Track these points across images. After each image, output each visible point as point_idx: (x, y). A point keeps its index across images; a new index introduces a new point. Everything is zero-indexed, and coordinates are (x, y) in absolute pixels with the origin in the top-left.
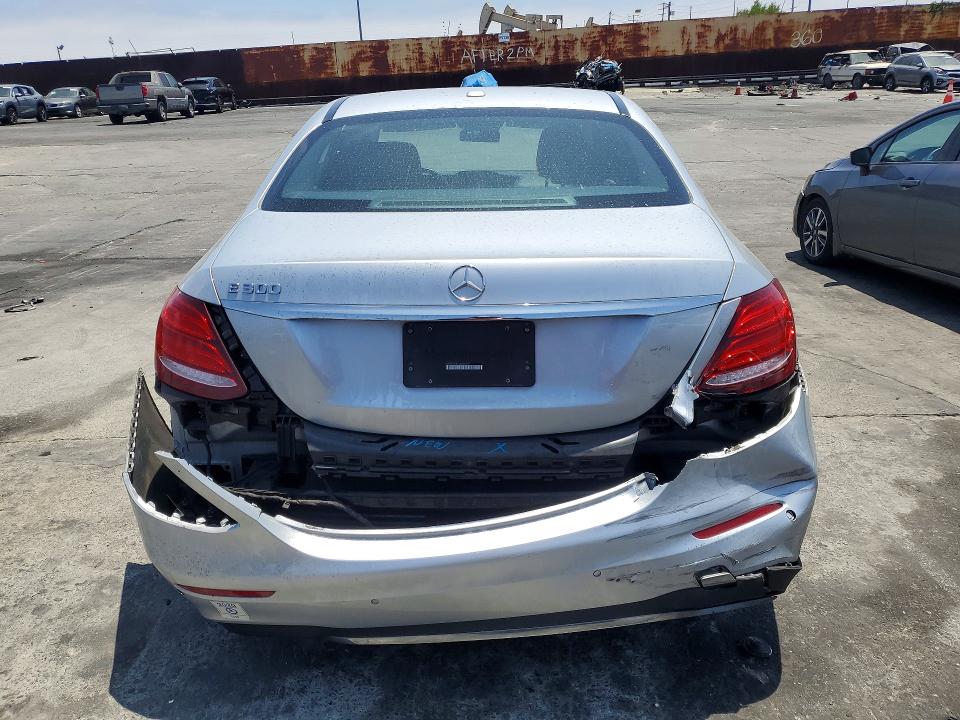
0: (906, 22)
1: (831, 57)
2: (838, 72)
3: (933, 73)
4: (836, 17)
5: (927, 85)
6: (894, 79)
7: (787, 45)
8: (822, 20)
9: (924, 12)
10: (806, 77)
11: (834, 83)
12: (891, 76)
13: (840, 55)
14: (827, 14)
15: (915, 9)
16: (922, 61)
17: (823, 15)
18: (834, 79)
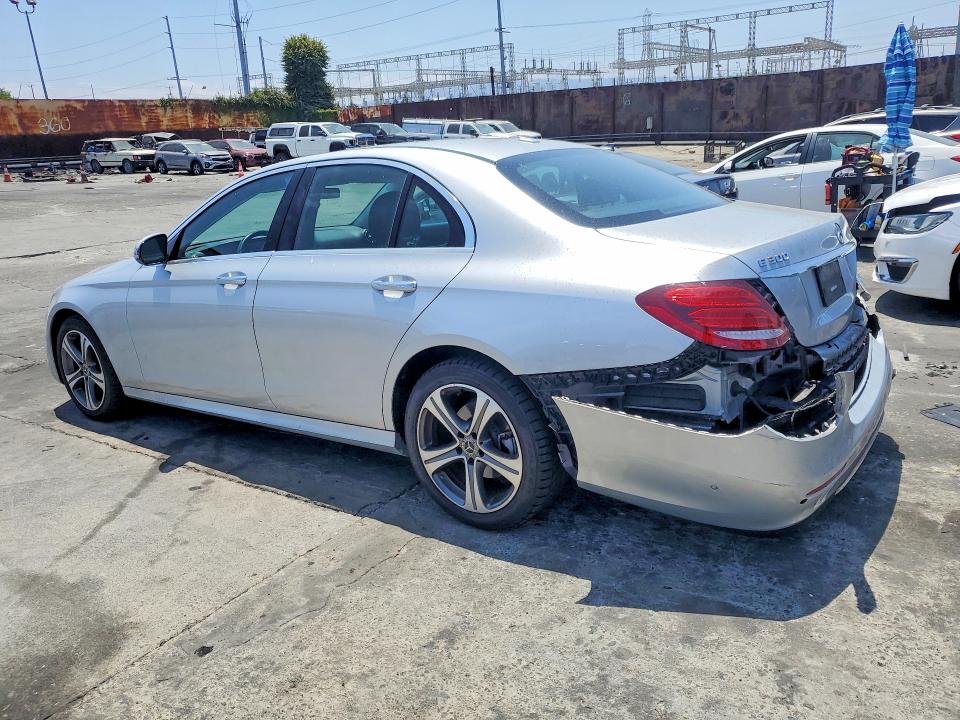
0: (144, 114)
1: (92, 144)
2: (103, 158)
3: (200, 159)
4: (79, 106)
5: (197, 169)
6: (164, 164)
7: (36, 132)
8: (65, 109)
9: (156, 106)
10: (67, 163)
11: (103, 168)
12: (160, 161)
13: (102, 142)
14: (68, 103)
15: (148, 103)
16: (185, 148)
17: (64, 104)
18: (103, 164)
